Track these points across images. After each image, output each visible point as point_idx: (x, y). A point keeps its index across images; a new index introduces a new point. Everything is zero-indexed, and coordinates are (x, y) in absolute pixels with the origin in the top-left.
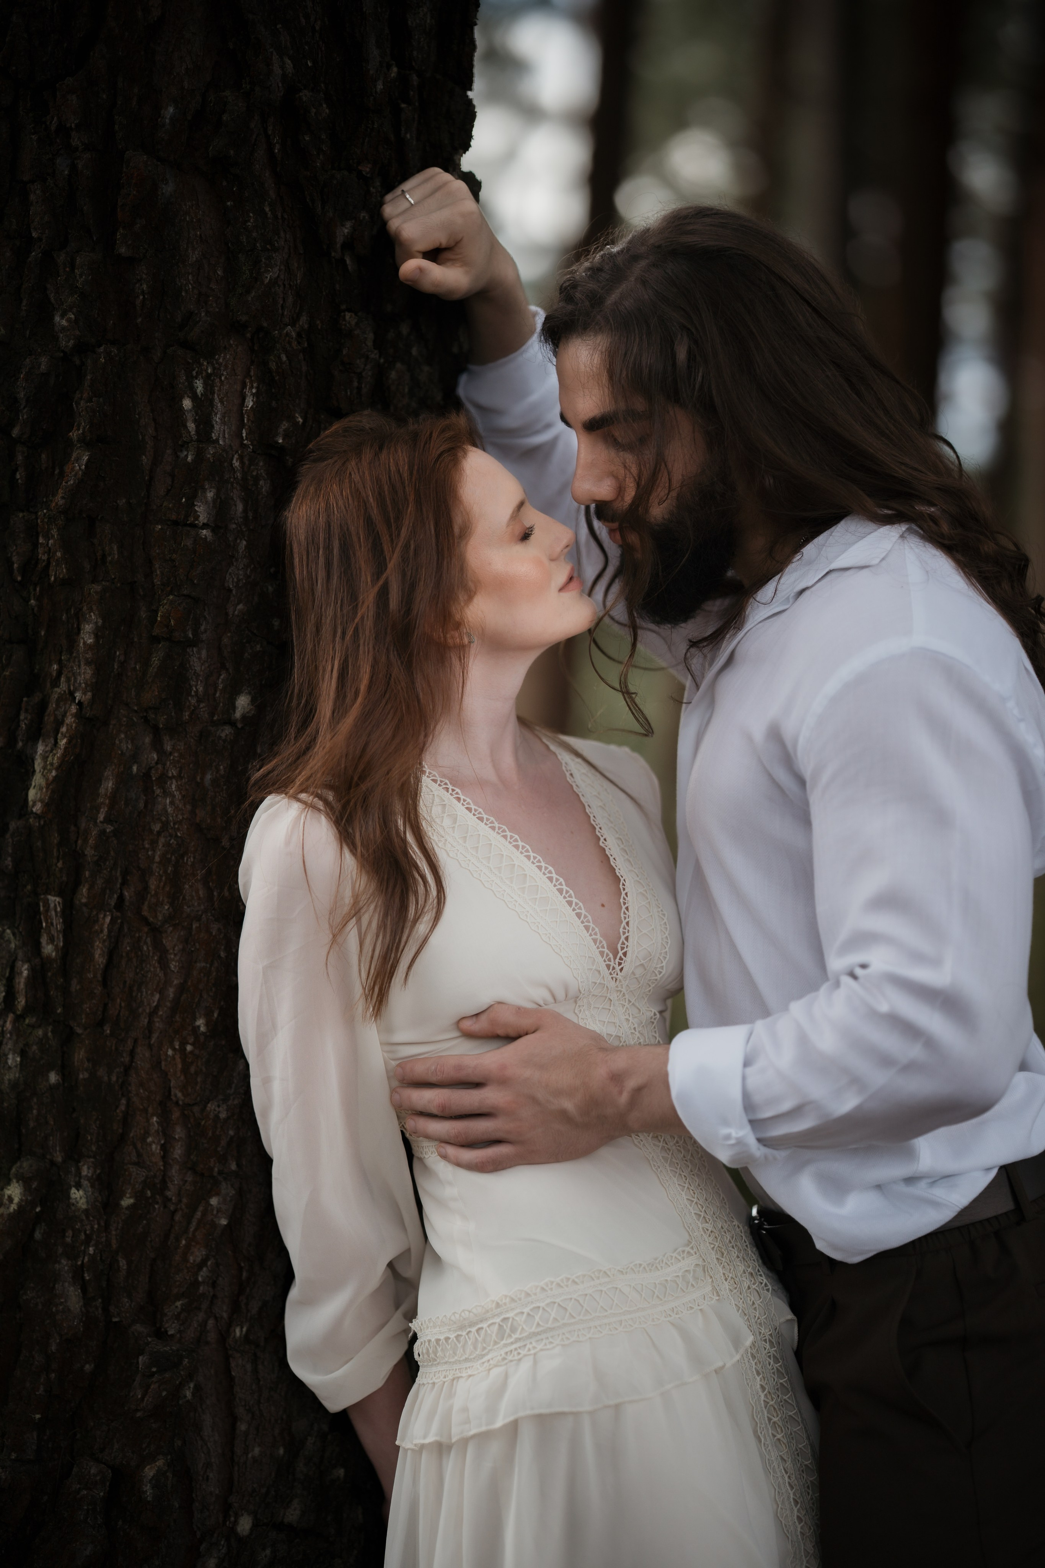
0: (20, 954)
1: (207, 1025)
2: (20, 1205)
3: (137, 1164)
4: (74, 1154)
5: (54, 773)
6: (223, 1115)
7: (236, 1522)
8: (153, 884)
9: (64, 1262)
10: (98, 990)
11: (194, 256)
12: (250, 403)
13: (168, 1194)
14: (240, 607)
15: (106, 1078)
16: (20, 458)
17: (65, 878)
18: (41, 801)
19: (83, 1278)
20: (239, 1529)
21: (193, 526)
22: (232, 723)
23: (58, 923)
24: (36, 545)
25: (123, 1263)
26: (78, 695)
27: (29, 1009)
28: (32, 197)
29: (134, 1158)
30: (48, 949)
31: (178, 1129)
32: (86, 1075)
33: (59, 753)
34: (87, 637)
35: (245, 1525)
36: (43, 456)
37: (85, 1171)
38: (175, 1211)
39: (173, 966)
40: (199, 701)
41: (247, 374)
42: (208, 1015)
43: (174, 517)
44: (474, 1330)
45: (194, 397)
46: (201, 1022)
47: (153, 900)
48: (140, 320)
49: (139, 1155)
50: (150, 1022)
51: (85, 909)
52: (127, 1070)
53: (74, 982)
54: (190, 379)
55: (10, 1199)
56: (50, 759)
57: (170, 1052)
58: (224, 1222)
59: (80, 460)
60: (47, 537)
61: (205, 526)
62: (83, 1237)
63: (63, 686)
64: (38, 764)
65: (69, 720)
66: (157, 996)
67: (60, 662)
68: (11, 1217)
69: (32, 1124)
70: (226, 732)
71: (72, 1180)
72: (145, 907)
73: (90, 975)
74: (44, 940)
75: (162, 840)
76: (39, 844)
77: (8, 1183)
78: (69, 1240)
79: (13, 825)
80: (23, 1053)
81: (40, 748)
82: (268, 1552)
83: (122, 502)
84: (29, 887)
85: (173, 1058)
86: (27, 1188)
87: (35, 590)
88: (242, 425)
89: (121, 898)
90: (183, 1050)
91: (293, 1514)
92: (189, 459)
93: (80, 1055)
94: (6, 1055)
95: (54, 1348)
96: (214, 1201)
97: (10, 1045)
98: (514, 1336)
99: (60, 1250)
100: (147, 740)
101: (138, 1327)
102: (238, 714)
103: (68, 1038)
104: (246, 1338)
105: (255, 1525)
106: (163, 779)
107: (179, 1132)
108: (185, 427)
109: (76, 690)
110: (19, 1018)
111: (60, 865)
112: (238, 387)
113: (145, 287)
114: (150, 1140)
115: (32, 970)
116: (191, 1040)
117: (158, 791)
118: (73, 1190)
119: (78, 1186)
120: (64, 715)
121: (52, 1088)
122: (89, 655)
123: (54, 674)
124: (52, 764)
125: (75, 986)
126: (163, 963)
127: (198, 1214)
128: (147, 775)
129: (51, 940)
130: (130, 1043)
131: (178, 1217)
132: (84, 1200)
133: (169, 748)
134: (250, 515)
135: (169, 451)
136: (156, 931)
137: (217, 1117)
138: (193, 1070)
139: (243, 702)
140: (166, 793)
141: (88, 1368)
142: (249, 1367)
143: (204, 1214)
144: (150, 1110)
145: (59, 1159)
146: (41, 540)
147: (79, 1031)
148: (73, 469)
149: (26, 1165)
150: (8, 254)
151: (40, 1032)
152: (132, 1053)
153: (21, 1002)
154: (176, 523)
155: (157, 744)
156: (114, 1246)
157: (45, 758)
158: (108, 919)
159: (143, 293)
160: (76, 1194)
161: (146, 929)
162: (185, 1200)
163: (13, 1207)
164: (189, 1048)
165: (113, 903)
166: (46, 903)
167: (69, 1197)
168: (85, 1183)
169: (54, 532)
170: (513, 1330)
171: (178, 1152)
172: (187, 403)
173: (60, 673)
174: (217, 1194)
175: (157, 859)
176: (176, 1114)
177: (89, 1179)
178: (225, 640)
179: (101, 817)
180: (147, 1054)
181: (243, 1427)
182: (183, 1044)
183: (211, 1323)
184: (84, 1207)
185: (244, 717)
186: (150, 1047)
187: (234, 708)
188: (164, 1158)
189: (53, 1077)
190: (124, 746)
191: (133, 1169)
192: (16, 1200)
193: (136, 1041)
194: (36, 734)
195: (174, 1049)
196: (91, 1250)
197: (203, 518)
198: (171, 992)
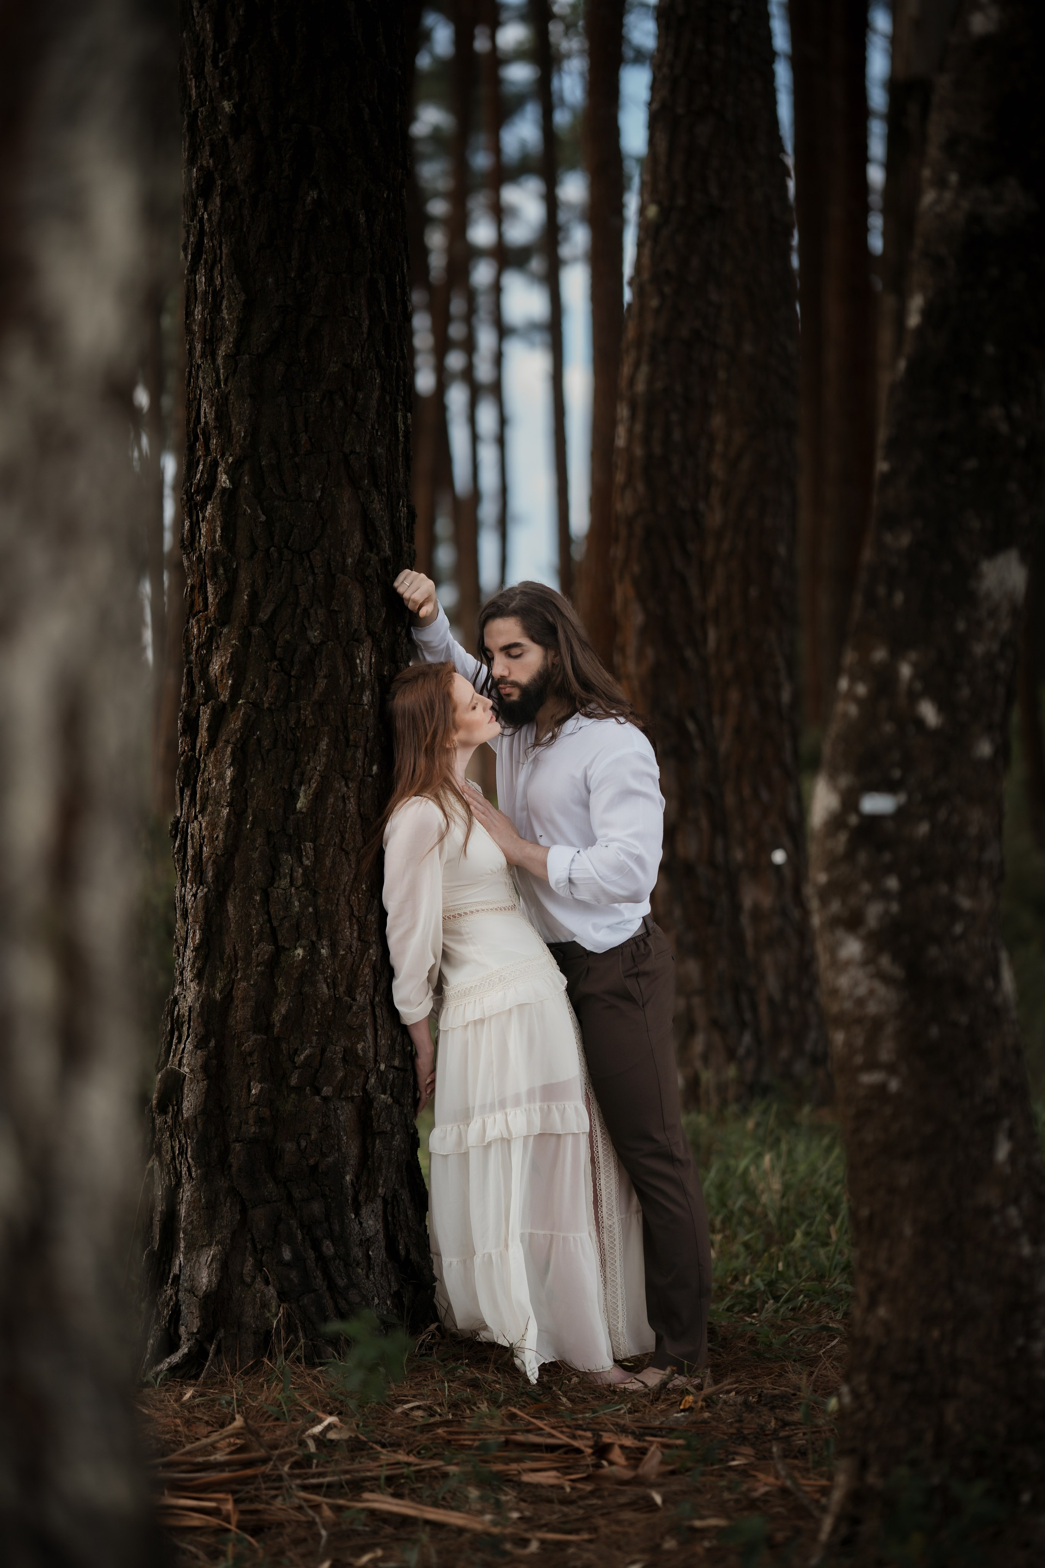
0: (296, 865)
1: (366, 887)
2: (302, 956)
3: (342, 940)
4: (320, 936)
5: (311, 797)
6: (373, 920)
7: (379, 1066)
8: (347, 836)
9: (320, 976)
10: (328, 876)
11: (356, 609)
12: (373, 660)
13: (352, 950)
14: (372, 733)
15: (330, 909)
16: (293, 683)
17: (312, 836)
18: (306, 807)
19: (327, 981)
20: (381, 1068)
21: (362, 704)
22: (372, 776)
23: (311, 853)
24: (300, 714)
25: (339, 975)
26: (318, 768)
27: (303, 885)
28: (300, 590)
29: (341, 937)
30: (307, 862)
31: (355, 926)
32: (324, 908)
33: (313, 789)
34: (323, 745)
35: (383, 1067)
36: (302, 681)
37: (324, 943)
38: (354, 957)
39: (353, 866)
40: (359, 768)
41: (372, 649)
42: (366, 884)
43: (355, 702)
44: (488, 981)
45: (360, 659)
46: (364, 886)
47: (347, 842)
48: (340, 632)
49: (342, 936)
50: (345, 888)
51: (321, 847)
52: (337, 905)
53: (316, 874)
54: (358, 652)
55: (299, 954)
56: (308, 792)
57: (353, 898)
58: (374, 958)
59: (322, 683)
60: (305, 710)
61: (366, 705)
62: (326, 966)
63: (311, 764)
64: (302, 794)
65: (315, 777)
66: (347, 878)
67: (309, 756)
68: (301, 961)
69: (303, 927)
70: (370, 779)
71: (320, 946)
72: (344, 845)
73: (324, 871)
74: (304, 859)
75: (350, 820)
76: (302, 824)
77: (296, 948)
78: (321, 968)
79: (292, 817)
80: (299, 901)
81: (303, 788)
82: (392, 1075)
83: (334, 697)
84: (297, 840)
85: (355, 900)
86: (305, 950)
87: (299, 730)
88: (371, 668)
89: (335, 843)
90: (358, 897)
91: (396, 1063)
92: (359, 681)
93: (320, 901)
94: (294, 902)
95: (319, 1007)
96: (371, 951)
97: (295, 898)
98: (505, 981)
99: (318, 972)
100: (343, 783)
101: (346, 998)
102: (374, 773)
103: (315, 893)
104: (380, 1001)
105: (386, 1067)
106: (349, 798)
107: (356, 927)
108: (358, 669)
109: (317, 766)
110: (297, 888)
111: (311, 831)
112: (369, 654)
113: (343, 621)
114: (346, 930)
115: (303, 870)
116: (361, 893)
117: (347, 802)
118: (322, 950)
119: (323, 948)
120: (313, 775)
121: (310, 913)
122: (324, 753)
123: (306, 761)
124: (309, 794)
125: (317, 875)
126: (350, 866)
127: (366, 956)
128: (343, 797)
129: (308, 859)
130: (337, 895)
131: (356, 958)
132: (325, 953)
133: (350, 786)
134: (374, 700)
135: (349, 678)
136: (347, 853)
137: (371, 921)
138: (361, 904)
139: (375, 768)
140: (350, 803)
141: (330, 1013)
142: (380, 1012)
143: (368, 956)
144: (346, 920)
145: (314, 939)
146: (302, 712)
147: (320, 892)
148: (320, 686)
149: (304, 942)
150: (289, 610)
151: (305, 893)
152: (338, 900)
153: (300, 882)
154: (355, 704)
155: (347, 785)
156: (337, 969)
157: (305, 791)
158: (332, 850)
159: (342, 622)
160: (323, 951)
161: (343, 853)
162: (358, 952)
163: (301, 957)
164: (360, 896)
165: (333, 843)
166: (305, 846)
167: (320, 952)
168: (326, 947)
169: (309, 709)
170: (505, 979)
171: (355, 934)
172: (358, 661)
173: (309, 761)
174: (372, 948)
175: (348, 827)
176: (354, 921)
177: (327, 946)
178: (368, 746)
179: (329, 812)
180: (344, 899)
181: (380, 1033)
182: (358, 894)
183: (367, 996)
184: (325, 956)
185: (375, 773)
186: (345, 896)
187: (372, 771)
188: (351, 937)
189: (311, 910)
190: (336, 786)
191: (341, 941)
192: (301, 955)
193: (339, 895)
194: (301, 784)
195: (355, 896)
196: (329, 971)
197: (366, 702)
198: (352, 876)
